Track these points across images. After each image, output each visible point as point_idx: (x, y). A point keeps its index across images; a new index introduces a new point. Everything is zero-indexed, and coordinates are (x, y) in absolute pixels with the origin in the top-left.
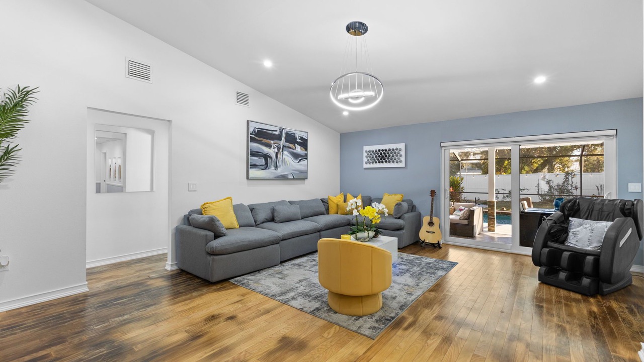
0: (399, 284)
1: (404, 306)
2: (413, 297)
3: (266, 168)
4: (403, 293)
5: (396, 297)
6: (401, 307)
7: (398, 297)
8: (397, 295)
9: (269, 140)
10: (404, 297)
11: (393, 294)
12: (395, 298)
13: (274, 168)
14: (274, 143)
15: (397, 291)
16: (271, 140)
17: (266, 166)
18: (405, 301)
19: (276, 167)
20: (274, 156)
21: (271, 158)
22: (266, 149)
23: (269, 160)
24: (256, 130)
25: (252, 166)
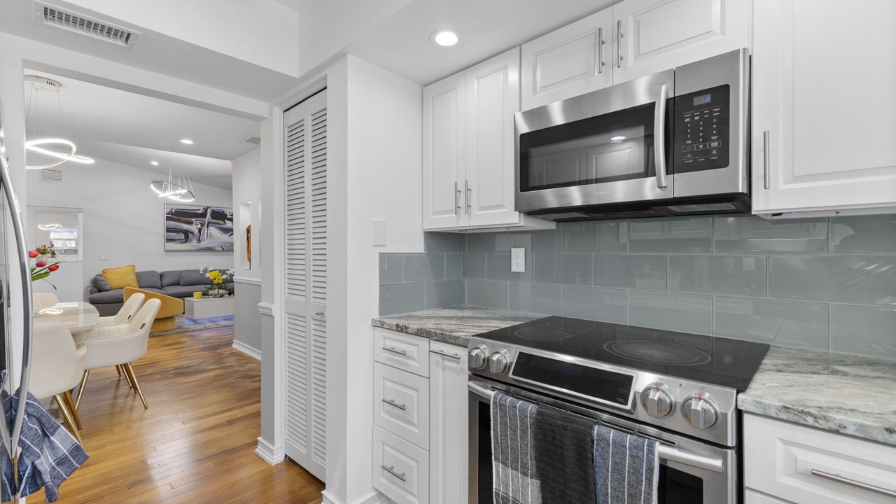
3: (186, 242)
14: (196, 221)
19: (199, 241)
20: (196, 231)
21: (192, 233)
22: (185, 226)
23: (190, 235)
24: (174, 211)
25: (169, 240)
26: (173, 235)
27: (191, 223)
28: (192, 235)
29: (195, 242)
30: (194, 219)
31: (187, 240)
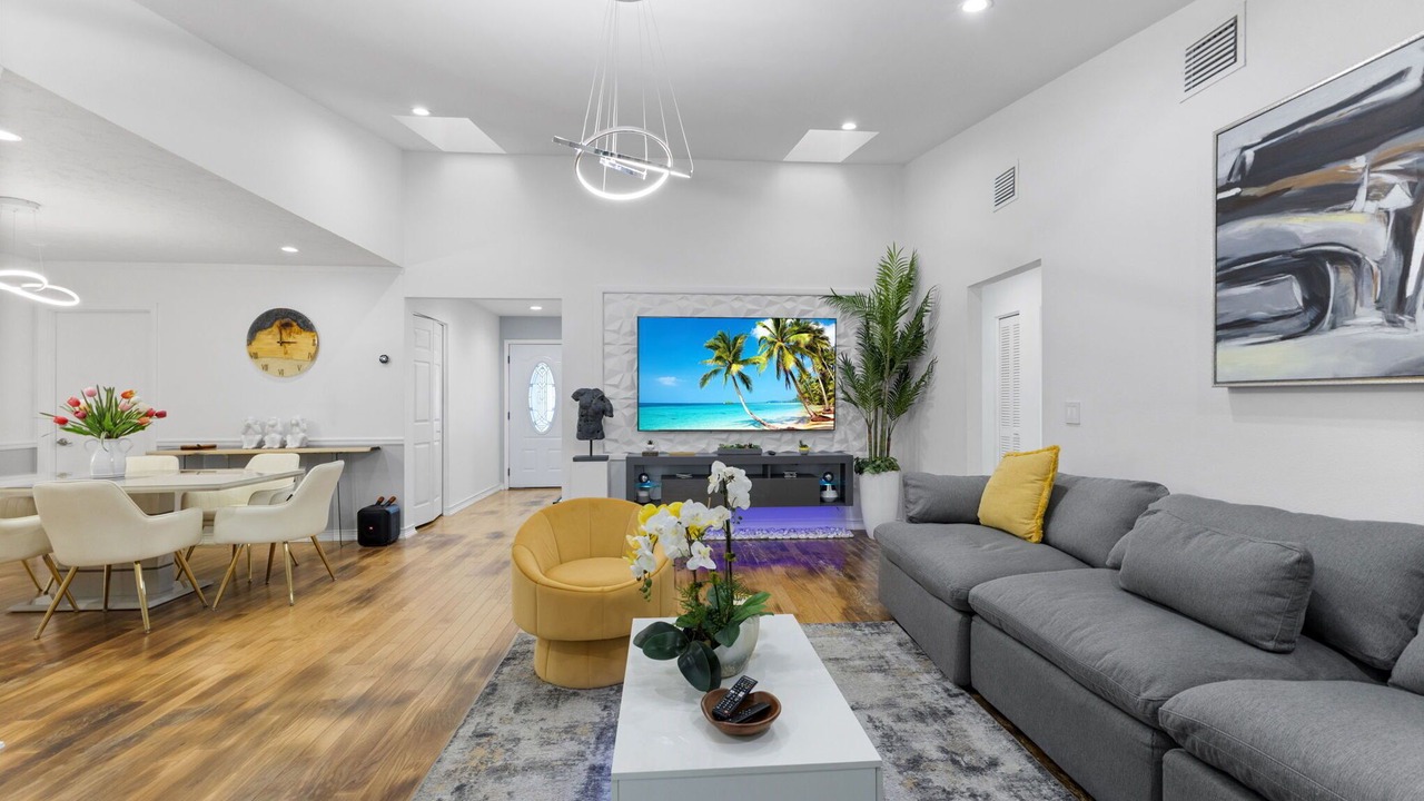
0: (529, 768)
1: (489, 694)
2: (468, 730)
3: (1313, 327)
4: (503, 730)
5: (517, 710)
6: (495, 690)
7: (512, 714)
8: (518, 718)
9: (1331, 168)
10: (495, 720)
11: (529, 717)
12: (518, 707)
13: (1377, 317)
14: (1373, 166)
15: (523, 731)
16: (1352, 156)
17: (1311, 315)
18: (489, 710)
19: (1398, 306)
20: (1376, 241)
21: (1349, 259)
22: (1306, 228)
23: (1338, 279)
24: (1250, 155)
25: (1230, 328)
26: (1249, 297)
27: (1338, 195)
28: (1347, 276)
29: (1366, 321)
30: (1360, 162)
31: (1317, 311)
